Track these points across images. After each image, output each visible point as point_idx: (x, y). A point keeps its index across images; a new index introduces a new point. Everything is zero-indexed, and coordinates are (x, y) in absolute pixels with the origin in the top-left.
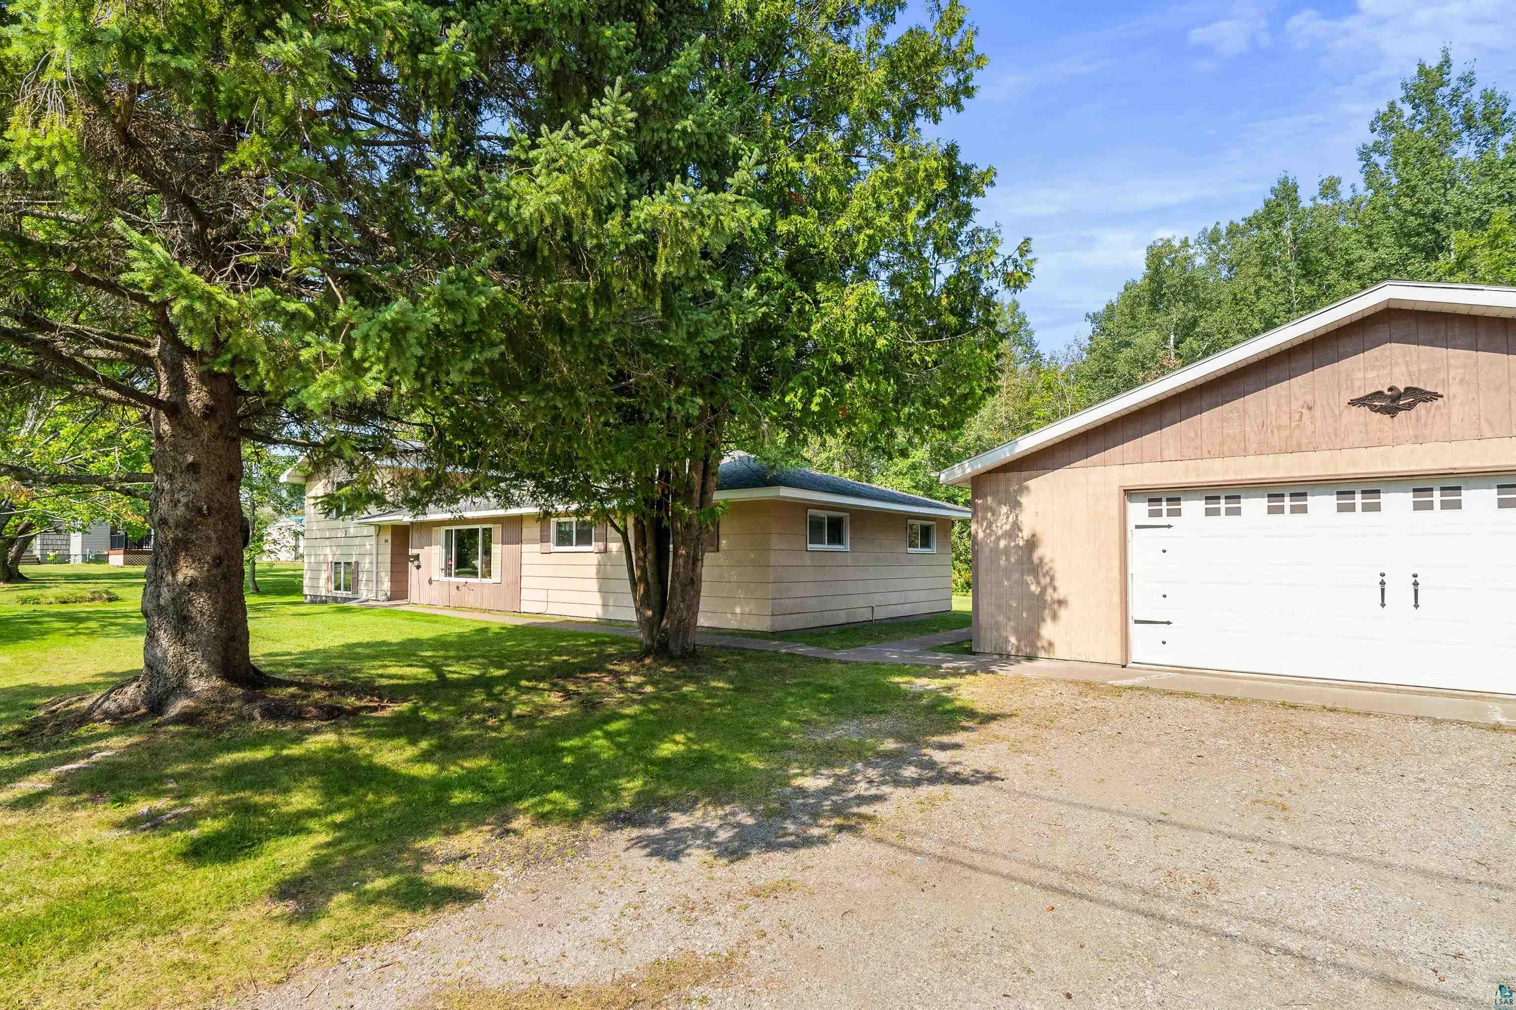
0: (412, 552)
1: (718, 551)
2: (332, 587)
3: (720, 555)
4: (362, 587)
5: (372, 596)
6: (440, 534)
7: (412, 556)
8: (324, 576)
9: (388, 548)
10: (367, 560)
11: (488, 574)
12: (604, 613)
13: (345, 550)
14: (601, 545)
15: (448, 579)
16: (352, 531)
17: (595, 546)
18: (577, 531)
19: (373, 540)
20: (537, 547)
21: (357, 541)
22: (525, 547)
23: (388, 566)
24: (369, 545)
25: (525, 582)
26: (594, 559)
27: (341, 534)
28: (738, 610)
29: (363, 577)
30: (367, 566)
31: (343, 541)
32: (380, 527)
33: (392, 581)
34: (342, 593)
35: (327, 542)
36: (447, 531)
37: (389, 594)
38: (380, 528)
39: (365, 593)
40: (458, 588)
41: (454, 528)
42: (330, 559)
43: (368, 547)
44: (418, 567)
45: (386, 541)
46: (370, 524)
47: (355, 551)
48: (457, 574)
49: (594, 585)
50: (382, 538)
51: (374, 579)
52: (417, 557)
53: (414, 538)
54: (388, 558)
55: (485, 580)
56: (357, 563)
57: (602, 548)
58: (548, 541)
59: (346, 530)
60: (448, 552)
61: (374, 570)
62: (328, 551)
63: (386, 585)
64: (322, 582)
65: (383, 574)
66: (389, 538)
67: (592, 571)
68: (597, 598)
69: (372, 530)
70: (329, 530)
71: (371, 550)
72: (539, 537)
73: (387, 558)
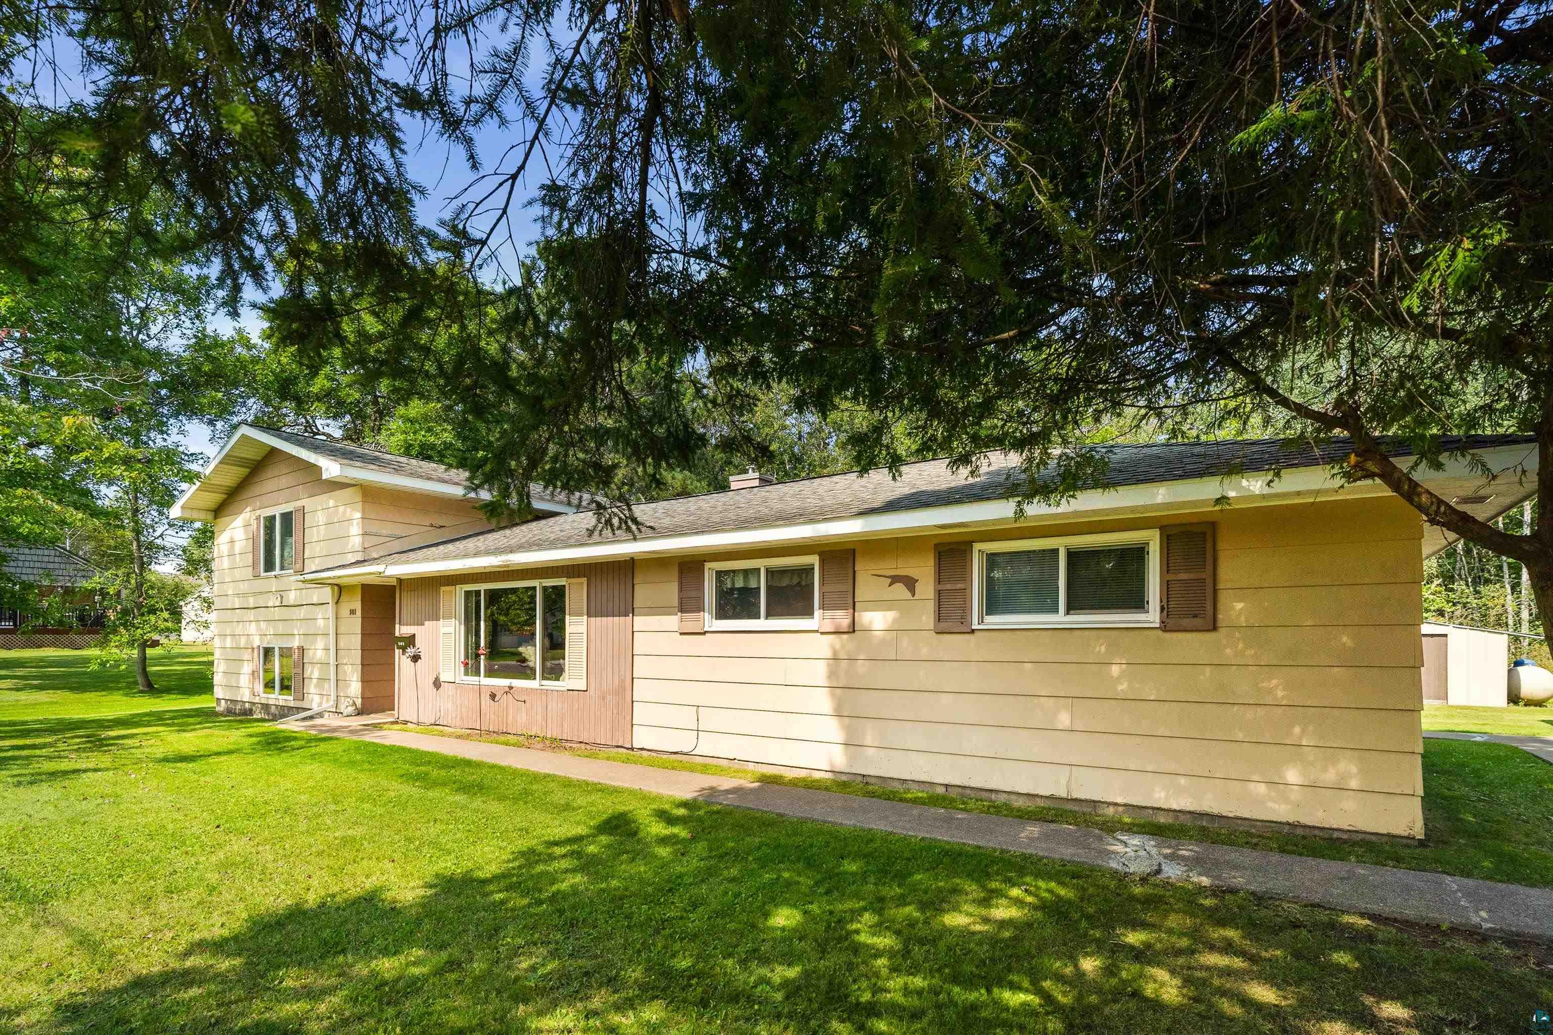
0: (402, 630)
1: (1214, 628)
2: (259, 688)
3: (1220, 635)
4: (311, 688)
5: (328, 704)
6: (455, 597)
7: (401, 639)
8: (247, 668)
9: (356, 624)
10: (320, 643)
11: (554, 671)
12: (851, 759)
13: (281, 628)
14: (842, 618)
15: (473, 679)
16: (292, 597)
17: (819, 619)
18: (769, 588)
19: (330, 610)
20: (672, 621)
21: (302, 612)
22: (640, 622)
23: (356, 656)
24: (324, 619)
25: (641, 690)
26: (824, 646)
27: (273, 601)
28: (1292, 776)
29: (313, 673)
30: (320, 654)
31: (277, 613)
32: (340, 588)
33: (364, 681)
34: (277, 698)
35: (251, 615)
36: (468, 594)
37: (359, 702)
38: (341, 590)
39: (317, 699)
40: (493, 696)
41: (483, 587)
42: (256, 642)
43: (321, 623)
44: (416, 658)
45: (353, 612)
46: (321, 583)
47: (298, 629)
48: (490, 673)
49: (823, 701)
50: (345, 611)
51: (333, 677)
52: (411, 640)
53: (405, 605)
54: (356, 641)
55: (550, 684)
56: (302, 650)
57: (845, 623)
58: (700, 609)
59: (281, 593)
60: (472, 630)
61: (332, 661)
62: (252, 628)
63: (355, 688)
64: (244, 681)
65: (348, 669)
66: (357, 605)
67: (819, 672)
68: (833, 730)
69: (327, 594)
70: (255, 594)
71: (327, 626)
72: (676, 602)
73: (354, 641)
